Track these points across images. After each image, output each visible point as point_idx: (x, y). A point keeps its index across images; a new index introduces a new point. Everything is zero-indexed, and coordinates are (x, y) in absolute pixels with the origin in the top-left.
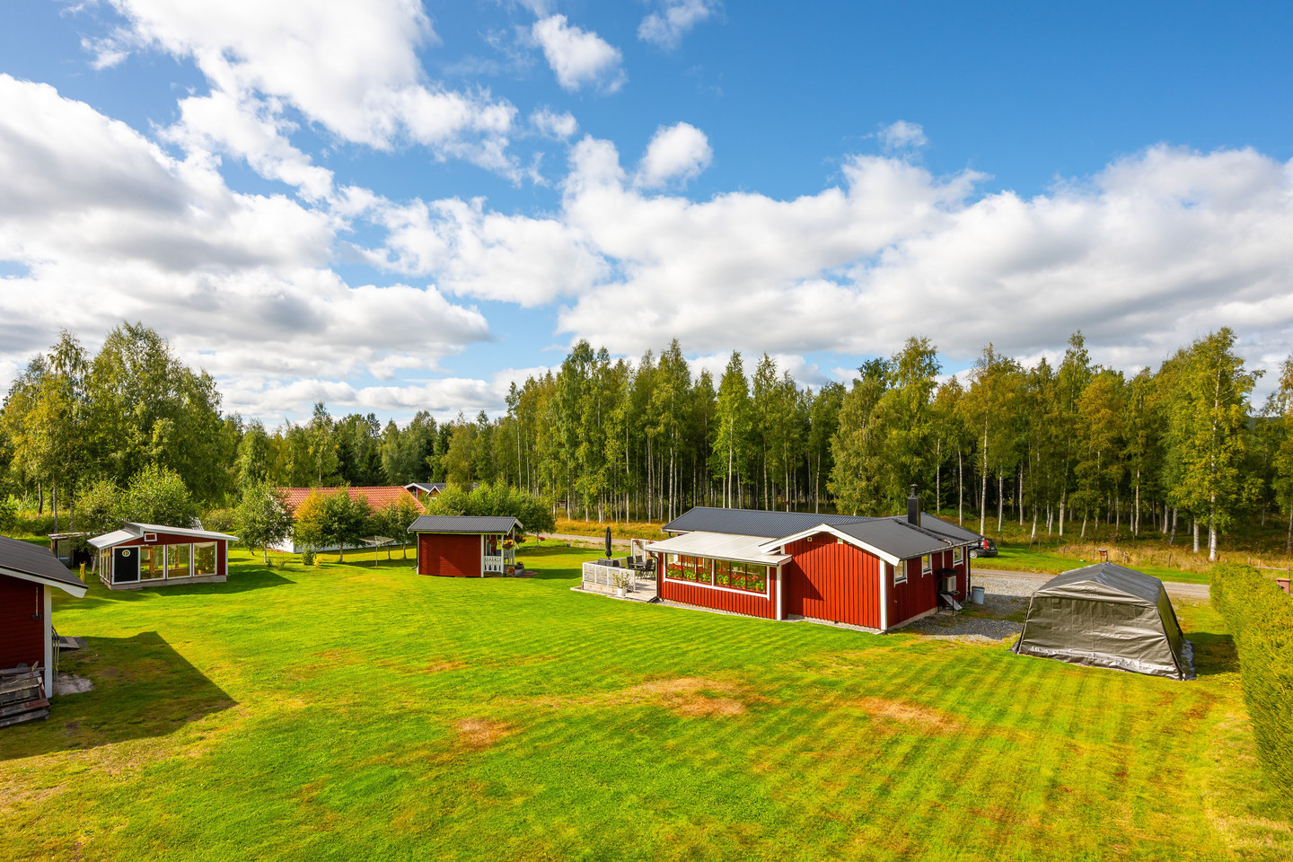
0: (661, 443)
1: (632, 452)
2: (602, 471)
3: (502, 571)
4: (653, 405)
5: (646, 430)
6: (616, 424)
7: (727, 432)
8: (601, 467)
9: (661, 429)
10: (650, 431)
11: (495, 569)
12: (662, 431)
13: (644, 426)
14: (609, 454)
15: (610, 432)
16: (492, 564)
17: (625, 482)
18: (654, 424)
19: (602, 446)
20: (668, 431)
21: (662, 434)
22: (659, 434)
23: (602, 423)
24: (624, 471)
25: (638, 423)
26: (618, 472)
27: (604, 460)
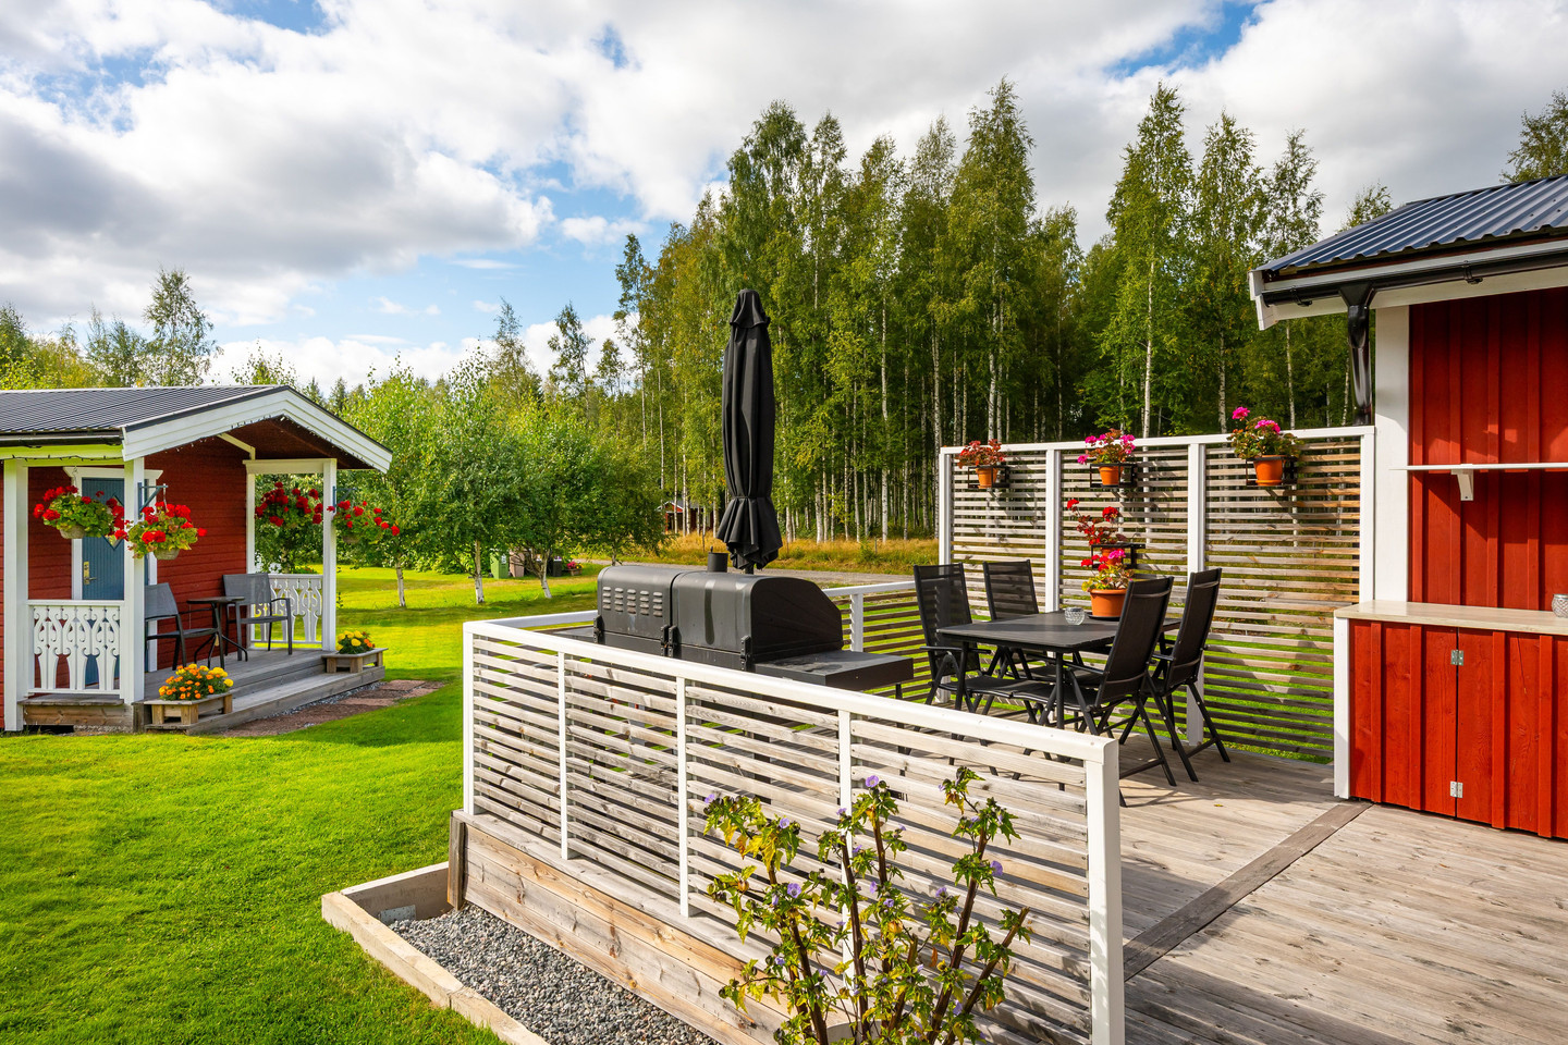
0: (968, 340)
1: (894, 362)
2: (821, 412)
3: (130, 692)
4: (948, 246)
5: (932, 306)
6: (858, 296)
7: (1140, 294)
8: (822, 402)
9: (968, 303)
10: (941, 310)
11: (92, 678)
12: (969, 310)
13: (926, 299)
14: (839, 370)
15: (838, 316)
16: (76, 646)
17: (880, 439)
18: (952, 294)
19: (821, 355)
20: (984, 311)
21: (971, 317)
22: (963, 318)
23: (823, 297)
24: (879, 412)
25: (912, 292)
26: (861, 418)
27: (828, 386)
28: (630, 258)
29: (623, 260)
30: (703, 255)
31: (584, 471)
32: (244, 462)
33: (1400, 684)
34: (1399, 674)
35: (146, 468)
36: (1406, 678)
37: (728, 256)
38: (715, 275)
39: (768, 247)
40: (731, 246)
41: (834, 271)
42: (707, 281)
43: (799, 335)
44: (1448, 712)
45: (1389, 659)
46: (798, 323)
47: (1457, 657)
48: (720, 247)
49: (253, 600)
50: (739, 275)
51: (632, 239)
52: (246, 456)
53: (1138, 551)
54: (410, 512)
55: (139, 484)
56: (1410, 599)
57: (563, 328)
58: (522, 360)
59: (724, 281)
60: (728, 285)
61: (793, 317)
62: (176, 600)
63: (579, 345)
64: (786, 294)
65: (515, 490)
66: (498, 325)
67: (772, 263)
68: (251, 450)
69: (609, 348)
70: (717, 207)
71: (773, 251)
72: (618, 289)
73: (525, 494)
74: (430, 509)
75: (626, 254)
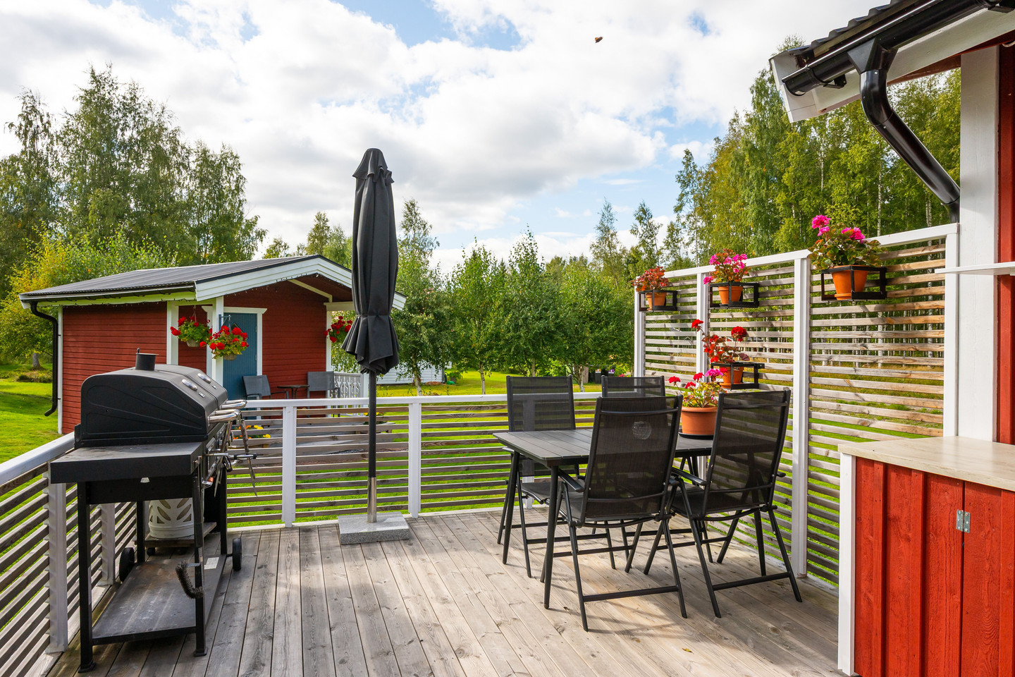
28: (687, 166)
29: (683, 168)
30: (733, 158)
31: (605, 312)
32: (325, 304)
33: (903, 544)
34: (903, 533)
35: (224, 306)
36: (908, 540)
37: (751, 156)
38: (742, 170)
39: (782, 145)
40: (753, 149)
41: (834, 159)
42: (735, 176)
43: (805, 210)
44: (952, 592)
45: (893, 512)
46: (805, 200)
47: (962, 521)
48: (744, 150)
49: (328, 388)
50: (758, 169)
51: (687, 153)
52: (327, 300)
53: (760, 371)
54: (482, 339)
55: (220, 315)
56: (998, 439)
57: (640, 219)
58: (614, 241)
59: (748, 174)
60: (750, 177)
61: (801, 196)
62: (270, 385)
63: (651, 231)
64: (796, 179)
65: (552, 324)
66: (600, 216)
67: (785, 156)
68: (330, 297)
69: (672, 230)
70: (743, 121)
71: (786, 149)
72: (677, 189)
73: (559, 327)
74: (496, 336)
75: (684, 163)
